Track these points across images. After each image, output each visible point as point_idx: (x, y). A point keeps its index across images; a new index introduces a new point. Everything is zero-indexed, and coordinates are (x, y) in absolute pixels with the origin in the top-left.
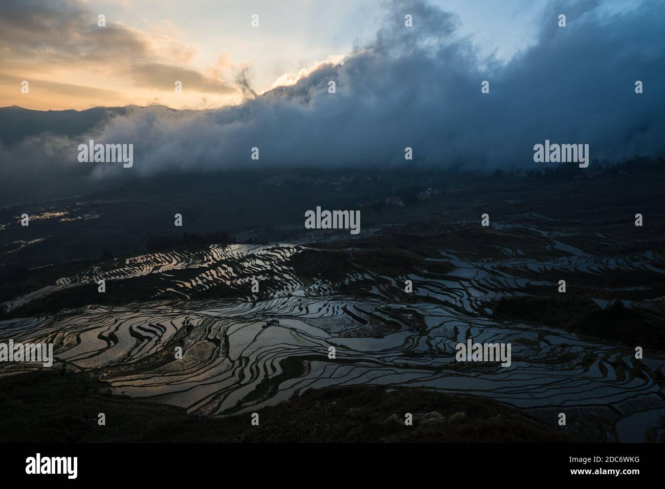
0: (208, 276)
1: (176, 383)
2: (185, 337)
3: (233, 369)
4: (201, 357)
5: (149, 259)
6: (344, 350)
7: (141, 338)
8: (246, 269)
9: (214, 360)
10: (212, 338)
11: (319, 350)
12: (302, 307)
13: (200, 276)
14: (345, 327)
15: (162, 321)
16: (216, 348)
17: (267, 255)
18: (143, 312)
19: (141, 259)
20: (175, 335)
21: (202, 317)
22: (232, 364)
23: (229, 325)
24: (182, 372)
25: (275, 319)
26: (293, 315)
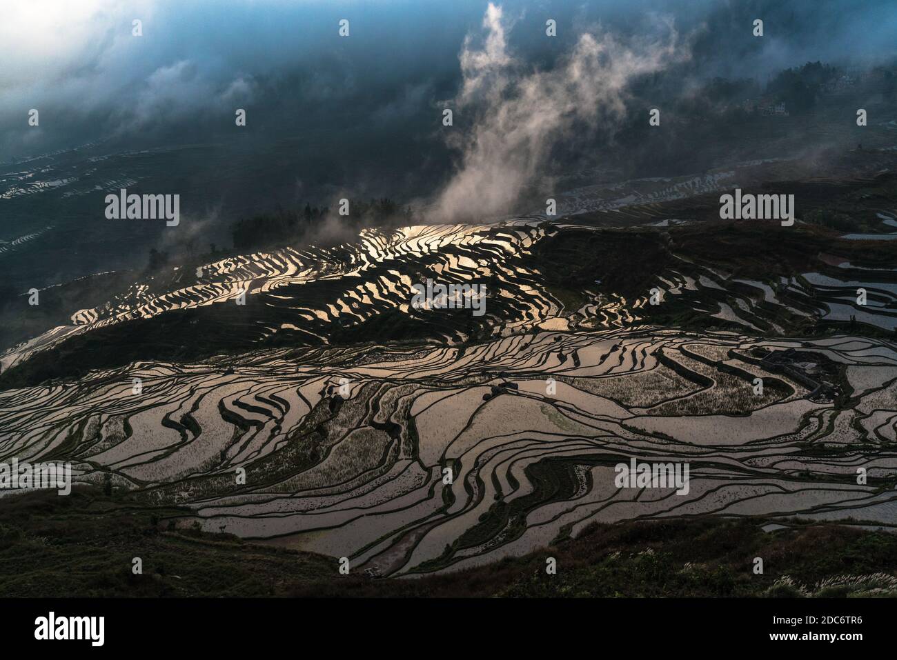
0: (360, 295)
1: (318, 511)
2: (327, 421)
3: (430, 484)
4: (363, 460)
5: (240, 265)
6: (662, 444)
7: (243, 424)
8: (439, 278)
9: (391, 466)
10: (381, 421)
11: (608, 443)
12: (563, 353)
13: (346, 295)
14: (661, 394)
15: (280, 389)
16: (392, 442)
17: (482, 245)
18: (241, 373)
19: (226, 265)
20: (308, 417)
21: (358, 380)
22: (426, 473)
23: (415, 395)
24: (329, 490)
25: (508, 380)
26: (547, 371)
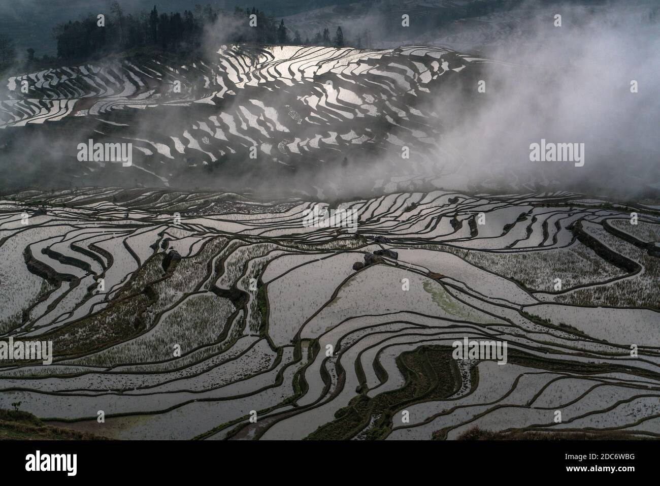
0: (213, 128)
1: (138, 392)
2: (158, 282)
3: (279, 368)
4: (200, 333)
5: (64, 78)
6: (569, 339)
7: (54, 279)
8: (312, 114)
9: (232, 342)
10: (225, 287)
11: (503, 333)
12: (459, 218)
13: (195, 127)
14: (574, 277)
15: (103, 238)
16: (236, 313)
17: (369, 76)
18: (56, 215)
19: (46, 77)
20: (136, 275)
21: (200, 234)
22: (275, 354)
23: (269, 257)
24: (154, 367)
25: (386, 247)
26: (435, 240)
